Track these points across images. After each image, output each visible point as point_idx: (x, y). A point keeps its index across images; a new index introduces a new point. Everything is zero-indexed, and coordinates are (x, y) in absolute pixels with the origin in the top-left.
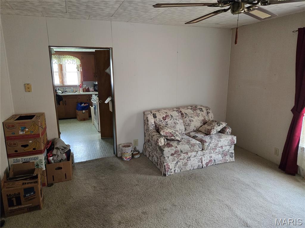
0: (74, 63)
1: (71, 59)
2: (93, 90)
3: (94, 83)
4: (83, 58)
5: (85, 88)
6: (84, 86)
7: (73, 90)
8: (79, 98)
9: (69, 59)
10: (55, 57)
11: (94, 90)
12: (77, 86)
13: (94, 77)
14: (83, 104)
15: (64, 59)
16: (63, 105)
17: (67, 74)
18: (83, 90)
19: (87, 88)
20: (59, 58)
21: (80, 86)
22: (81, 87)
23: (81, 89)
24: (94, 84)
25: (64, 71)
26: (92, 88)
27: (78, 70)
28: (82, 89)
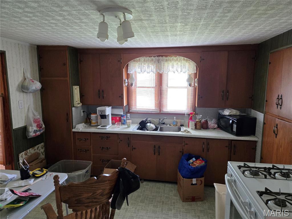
0: (184, 70)
1: (179, 63)
2: (216, 126)
3: (220, 111)
4: (203, 59)
5: (200, 122)
6: (199, 117)
7: (177, 122)
8: (187, 144)
9: (175, 64)
10: (152, 60)
11: (218, 125)
12: (184, 114)
13: (223, 99)
14: (194, 159)
15: (166, 64)
16: (155, 154)
17: (170, 91)
18: (196, 125)
19: (203, 121)
20: (159, 63)
21: (191, 116)
22: (191, 119)
23: (192, 124)
24: (219, 114)
25: (164, 86)
26: (214, 121)
27: (190, 85)
28: (194, 123)
